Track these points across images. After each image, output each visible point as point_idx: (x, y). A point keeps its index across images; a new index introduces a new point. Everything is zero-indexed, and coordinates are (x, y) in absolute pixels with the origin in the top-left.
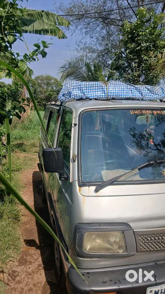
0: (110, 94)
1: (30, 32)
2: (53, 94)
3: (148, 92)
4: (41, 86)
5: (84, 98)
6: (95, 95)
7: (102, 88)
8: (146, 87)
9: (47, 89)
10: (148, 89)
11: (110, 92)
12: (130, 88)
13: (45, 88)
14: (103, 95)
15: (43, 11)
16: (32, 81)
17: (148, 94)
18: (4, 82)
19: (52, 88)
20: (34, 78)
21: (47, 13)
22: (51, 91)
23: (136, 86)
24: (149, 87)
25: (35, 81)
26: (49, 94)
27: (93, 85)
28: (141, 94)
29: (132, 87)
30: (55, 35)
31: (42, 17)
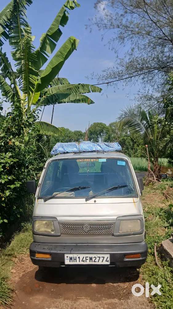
0: (81, 149)
1: (68, 102)
2: (127, 139)
3: (106, 146)
4: (115, 132)
5: (65, 152)
6: (71, 150)
7: (76, 146)
8: (105, 144)
9: (121, 135)
10: (106, 145)
11: (80, 148)
12: (94, 145)
13: (119, 133)
14: (77, 150)
15: (79, 84)
16: (106, 128)
17: (106, 148)
18: (80, 131)
19: (126, 133)
20: (108, 125)
21: (83, 85)
22: (125, 136)
23: (98, 143)
24: (107, 143)
25: (109, 128)
26: (122, 139)
27: (70, 144)
28: (102, 148)
29: (96, 144)
30: (86, 102)
31: (79, 88)
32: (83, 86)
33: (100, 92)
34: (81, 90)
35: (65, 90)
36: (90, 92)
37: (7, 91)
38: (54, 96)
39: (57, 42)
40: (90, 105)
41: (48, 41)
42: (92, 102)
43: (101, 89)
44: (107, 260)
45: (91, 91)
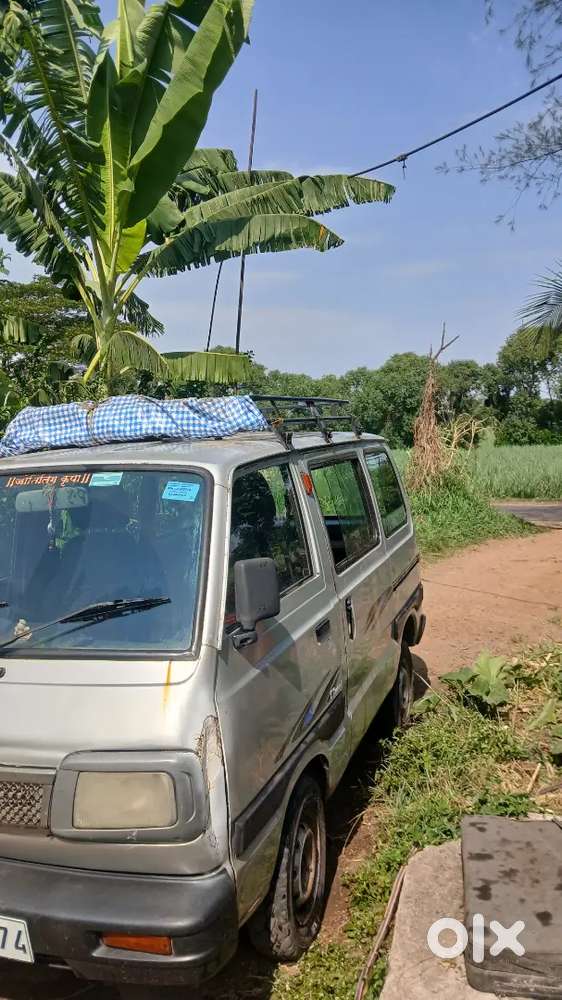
5: (40, 445)
8: (186, 404)
10: (192, 408)
14: (83, 433)
15: (304, 178)
17: (191, 422)
21: (318, 180)
24: (194, 402)
28: (175, 423)
29: (154, 407)
30: (310, 244)
31: (301, 194)
32: (318, 183)
33: (386, 200)
34: (310, 201)
35: (241, 209)
36: (347, 205)
37: (24, 232)
38: (199, 235)
39: (197, 23)
40: (327, 251)
41: (175, 32)
42: (335, 242)
43: (390, 189)
44: (20, 946)
45: (351, 202)
